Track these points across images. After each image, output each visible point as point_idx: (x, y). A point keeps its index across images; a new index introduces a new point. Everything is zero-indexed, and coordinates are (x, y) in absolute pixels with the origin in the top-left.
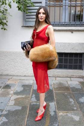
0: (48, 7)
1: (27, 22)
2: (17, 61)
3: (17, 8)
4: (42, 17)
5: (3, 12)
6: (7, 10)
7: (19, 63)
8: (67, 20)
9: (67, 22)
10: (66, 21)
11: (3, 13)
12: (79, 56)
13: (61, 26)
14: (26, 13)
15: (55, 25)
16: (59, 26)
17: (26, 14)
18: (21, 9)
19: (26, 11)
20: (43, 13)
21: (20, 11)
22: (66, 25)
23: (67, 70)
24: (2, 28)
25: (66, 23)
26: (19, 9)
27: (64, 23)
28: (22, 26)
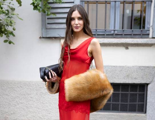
0: (85, 3)
1: (48, 30)
2: (32, 98)
3: (32, 5)
4: (79, 26)
5: (7, 12)
6: (14, 9)
7: (34, 101)
8: (118, 27)
9: (118, 29)
10: (116, 29)
11: (7, 14)
12: (138, 90)
13: (107, 36)
14: (48, 15)
15: (98, 35)
16: (103, 36)
17: (47, 17)
18: (38, 8)
19: (47, 12)
20: (79, 19)
21: (36, 12)
22: (116, 35)
23: (118, 114)
24: (5, 41)
25: (116, 32)
26: (35, 7)
27: (112, 32)
28: (40, 38)
